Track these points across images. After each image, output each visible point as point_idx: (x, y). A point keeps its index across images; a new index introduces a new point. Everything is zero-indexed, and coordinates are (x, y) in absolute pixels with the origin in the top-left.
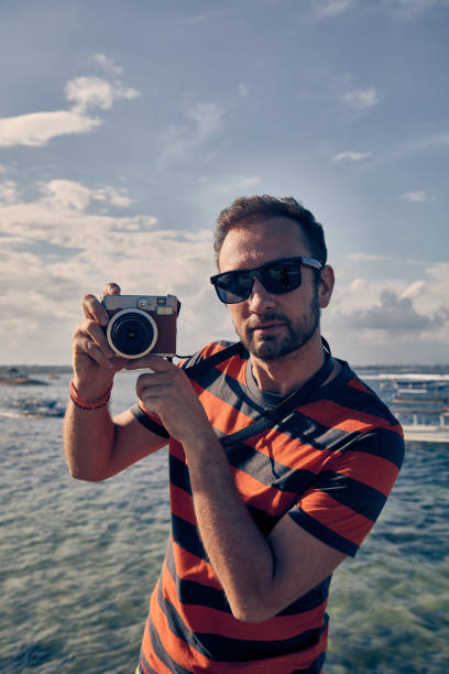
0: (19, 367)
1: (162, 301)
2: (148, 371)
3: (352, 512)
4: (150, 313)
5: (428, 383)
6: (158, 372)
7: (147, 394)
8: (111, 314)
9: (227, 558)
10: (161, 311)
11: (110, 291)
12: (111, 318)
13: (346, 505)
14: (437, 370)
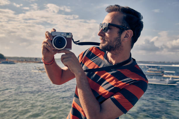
0: (38, 58)
1: (68, 34)
2: (64, 54)
3: (128, 101)
4: (65, 37)
5: (157, 67)
6: (66, 54)
7: (64, 60)
8: (53, 37)
9: (87, 106)
10: (68, 37)
11: (53, 31)
12: (53, 38)
13: (127, 99)
14: (160, 63)
